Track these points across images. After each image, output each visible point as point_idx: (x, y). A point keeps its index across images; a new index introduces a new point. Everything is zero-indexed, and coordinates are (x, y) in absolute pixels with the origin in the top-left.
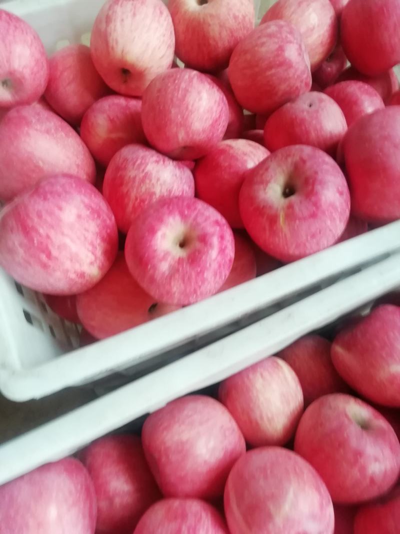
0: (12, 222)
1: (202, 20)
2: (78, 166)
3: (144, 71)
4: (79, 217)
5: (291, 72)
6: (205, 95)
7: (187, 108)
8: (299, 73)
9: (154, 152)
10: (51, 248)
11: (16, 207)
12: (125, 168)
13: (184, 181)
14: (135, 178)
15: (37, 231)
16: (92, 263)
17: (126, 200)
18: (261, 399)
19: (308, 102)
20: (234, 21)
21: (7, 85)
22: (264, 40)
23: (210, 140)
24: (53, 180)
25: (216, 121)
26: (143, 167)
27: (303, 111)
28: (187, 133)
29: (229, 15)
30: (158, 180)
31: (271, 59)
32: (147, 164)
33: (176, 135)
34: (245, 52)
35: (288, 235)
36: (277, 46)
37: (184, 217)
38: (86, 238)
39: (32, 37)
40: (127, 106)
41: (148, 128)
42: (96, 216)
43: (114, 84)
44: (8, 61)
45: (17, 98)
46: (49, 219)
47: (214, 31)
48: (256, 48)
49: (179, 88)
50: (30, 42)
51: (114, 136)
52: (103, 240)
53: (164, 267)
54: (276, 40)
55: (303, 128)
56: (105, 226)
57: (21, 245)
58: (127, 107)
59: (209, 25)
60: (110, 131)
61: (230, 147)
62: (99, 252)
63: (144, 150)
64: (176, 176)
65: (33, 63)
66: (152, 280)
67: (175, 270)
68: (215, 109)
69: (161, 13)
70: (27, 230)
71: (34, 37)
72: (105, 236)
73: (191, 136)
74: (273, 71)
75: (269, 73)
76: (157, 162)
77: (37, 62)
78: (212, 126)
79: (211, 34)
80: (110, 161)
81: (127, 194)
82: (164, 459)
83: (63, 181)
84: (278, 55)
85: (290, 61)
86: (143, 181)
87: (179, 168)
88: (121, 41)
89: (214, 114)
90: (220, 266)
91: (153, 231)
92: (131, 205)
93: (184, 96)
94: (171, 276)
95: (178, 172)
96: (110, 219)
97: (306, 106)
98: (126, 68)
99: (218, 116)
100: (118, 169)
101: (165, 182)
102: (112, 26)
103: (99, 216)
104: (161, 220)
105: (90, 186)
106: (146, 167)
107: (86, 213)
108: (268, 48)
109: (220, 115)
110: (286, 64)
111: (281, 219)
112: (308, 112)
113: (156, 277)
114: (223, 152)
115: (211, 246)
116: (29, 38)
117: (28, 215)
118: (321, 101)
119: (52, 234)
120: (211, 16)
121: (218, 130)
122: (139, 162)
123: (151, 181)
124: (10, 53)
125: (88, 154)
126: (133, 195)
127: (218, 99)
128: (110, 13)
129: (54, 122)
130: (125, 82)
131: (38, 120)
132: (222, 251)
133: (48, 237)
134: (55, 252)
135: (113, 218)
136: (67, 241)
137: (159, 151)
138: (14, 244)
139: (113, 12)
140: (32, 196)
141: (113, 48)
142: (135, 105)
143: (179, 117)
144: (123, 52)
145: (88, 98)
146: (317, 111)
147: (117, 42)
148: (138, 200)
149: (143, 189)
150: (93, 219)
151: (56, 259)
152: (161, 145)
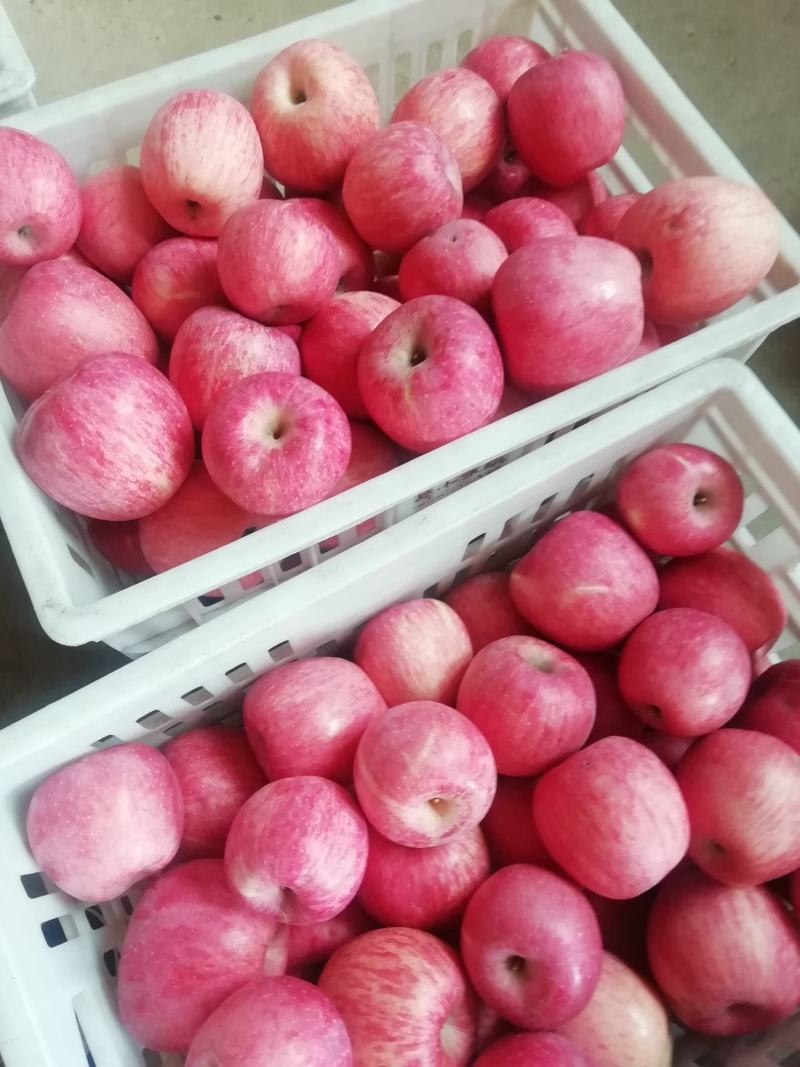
0: (50, 419)
1: (298, 127)
2: (131, 341)
3: (220, 202)
4: (138, 406)
5: (426, 194)
6: (302, 236)
7: (277, 254)
8: (436, 195)
9: (237, 316)
10: (102, 448)
11: (54, 398)
12: (198, 341)
13: (282, 353)
14: (212, 352)
15: (83, 427)
16: (158, 470)
17: (202, 385)
18: (407, 647)
19: (451, 235)
20: (344, 123)
21: (25, 234)
22: (386, 151)
23: (313, 294)
24: (99, 361)
25: (320, 268)
26: (222, 338)
27: (444, 248)
28: (280, 287)
29: (336, 115)
30: (245, 353)
31: (396, 178)
32: (228, 333)
33: (265, 291)
34: (362, 168)
35: (418, 414)
36: (403, 160)
37: (276, 397)
38: (149, 435)
39: (58, 165)
40: (198, 251)
41: (228, 284)
42: (161, 405)
43: (177, 223)
44: (28, 202)
45: (40, 251)
46: (98, 411)
47: (317, 138)
48: (375, 163)
49: (264, 228)
50: (55, 173)
51: (180, 296)
52: (173, 437)
53: (253, 463)
54: (402, 152)
55: (445, 271)
56: (174, 420)
57: (63, 447)
58: (199, 254)
59: (309, 132)
60: (176, 290)
61: (346, 302)
62: (168, 455)
63: (224, 313)
64: (270, 346)
65: (61, 202)
66: (239, 481)
67: (267, 466)
68: (316, 253)
69: (239, 121)
70: (70, 427)
71: (61, 165)
72: (175, 431)
73: (285, 291)
74: (400, 194)
75: (395, 197)
76: (242, 329)
77: (67, 199)
78: (315, 275)
79: (314, 144)
80: (177, 332)
81: (203, 376)
82: (272, 730)
83: (114, 361)
84: (404, 172)
85: (422, 178)
86: (223, 355)
87: (275, 335)
88: (182, 163)
89: (316, 260)
90: (326, 458)
91: (237, 418)
92: (209, 391)
93: (273, 239)
94: (263, 474)
95: (272, 342)
96: (181, 411)
97: (447, 241)
98: (193, 200)
99: (321, 262)
100: (189, 342)
101: (254, 355)
102: (169, 144)
103: (165, 406)
104: (246, 403)
105: (151, 366)
106: (227, 336)
107: (146, 401)
108: (389, 163)
109: (324, 262)
110: (418, 183)
111: (407, 395)
112: (451, 248)
113: (243, 475)
114: (335, 310)
115: (314, 432)
116: (54, 167)
117: (71, 409)
118: (468, 232)
119: (104, 430)
120: (311, 119)
121: (324, 281)
122: (216, 330)
123: (234, 355)
124: (30, 190)
125: (144, 324)
126: (211, 375)
127: (319, 239)
128: (167, 125)
129: (94, 282)
130: (194, 218)
131: (73, 281)
132: (329, 438)
133: (99, 435)
134: (109, 455)
135: (185, 408)
136: (125, 440)
137: (245, 315)
138: (54, 447)
139: (171, 124)
140: (74, 381)
141: (172, 174)
142: (209, 249)
143: (267, 266)
144: (186, 179)
145: (141, 244)
146: (462, 247)
147: (178, 166)
148: (219, 383)
149: (225, 368)
150: (157, 410)
151: (111, 463)
152: (246, 306)
